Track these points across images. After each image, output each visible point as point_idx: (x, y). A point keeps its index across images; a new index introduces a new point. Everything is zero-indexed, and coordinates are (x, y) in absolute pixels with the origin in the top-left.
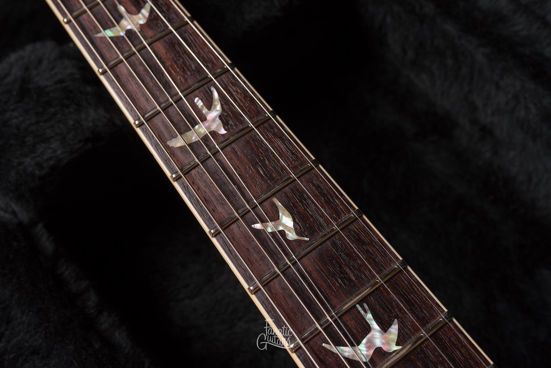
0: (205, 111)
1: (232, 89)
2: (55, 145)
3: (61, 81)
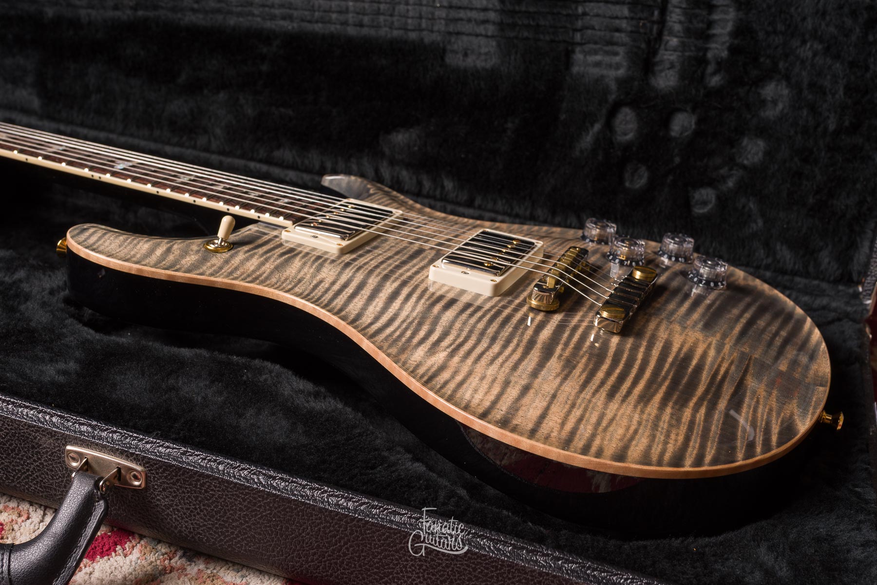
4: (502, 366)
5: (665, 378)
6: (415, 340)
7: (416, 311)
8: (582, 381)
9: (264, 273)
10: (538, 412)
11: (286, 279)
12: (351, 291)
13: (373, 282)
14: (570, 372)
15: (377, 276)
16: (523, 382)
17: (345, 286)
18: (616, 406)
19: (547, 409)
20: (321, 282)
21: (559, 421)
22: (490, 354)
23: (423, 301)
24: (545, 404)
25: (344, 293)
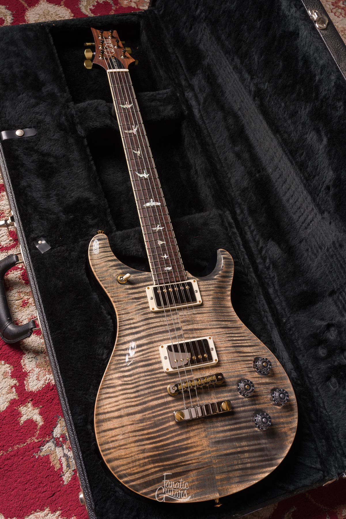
0: (134, 129)
1: (141, 127)
2: (98, 123)
3: (104, 111)
4: (125, 403)
5: (164, 450)
6: (122, 369)
7: (136, 359)
8: (137, 429)
9: (123, 301)
10: (112, 427)
11: (125, 309)
12: (134, 331)
13: (143, 334)
14: (138, 423)
15: (146, 333)
16: (122, 414)
17: (135, 328)
18: (134, 445)
19: (116, 428)
20: (132, 319)
21: (113, 435)
22: (129, 396)
23: (142, 357)
24: (118, 426)
25: (132, 330)
